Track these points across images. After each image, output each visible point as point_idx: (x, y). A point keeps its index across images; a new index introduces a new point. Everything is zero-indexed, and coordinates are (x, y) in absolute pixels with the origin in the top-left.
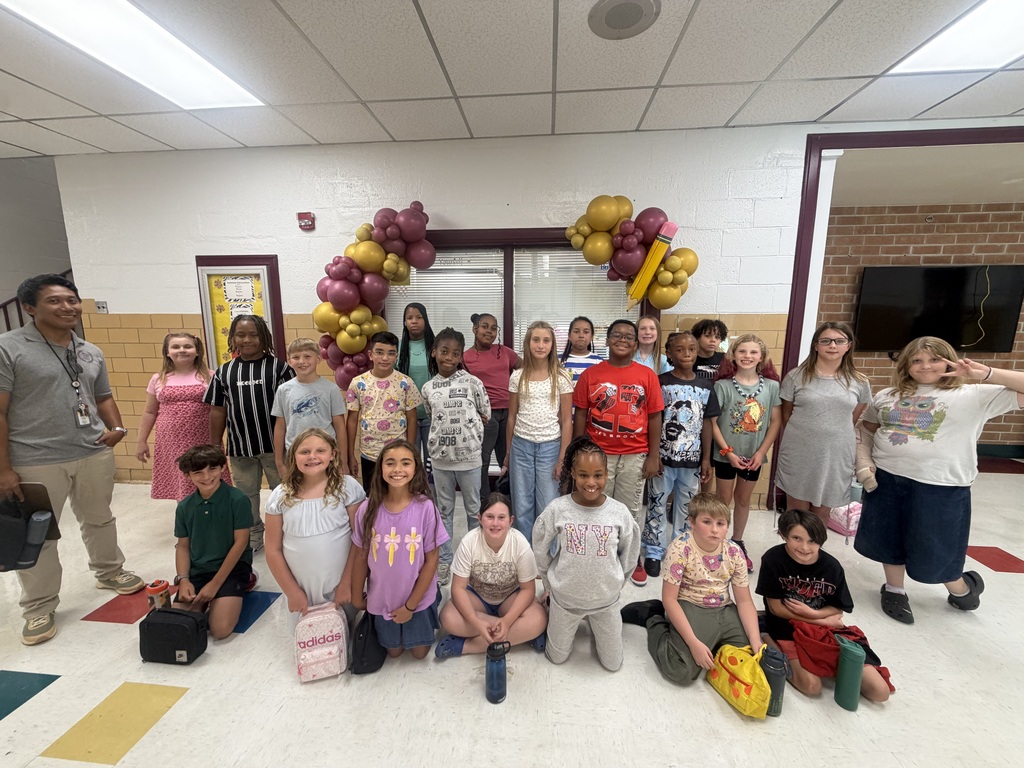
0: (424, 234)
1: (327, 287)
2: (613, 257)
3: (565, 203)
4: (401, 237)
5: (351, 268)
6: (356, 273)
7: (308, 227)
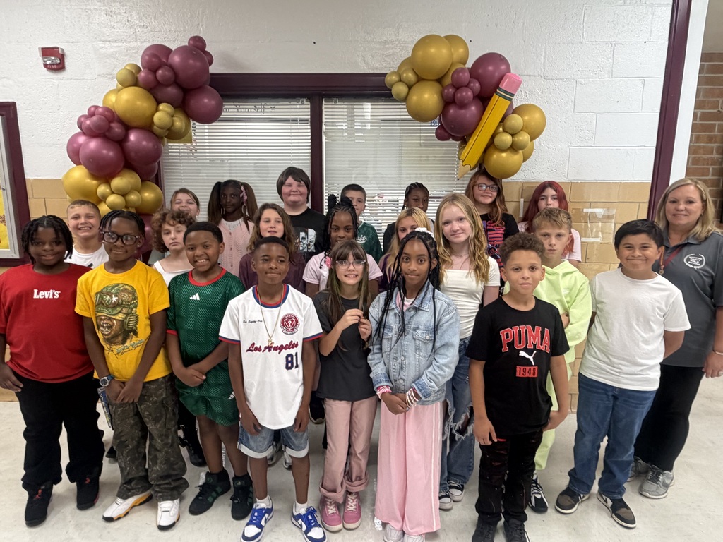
0: (207, 79)
1: (80, 146)
2: (444, 113)
6: (117, 128)
7: (55, 67)
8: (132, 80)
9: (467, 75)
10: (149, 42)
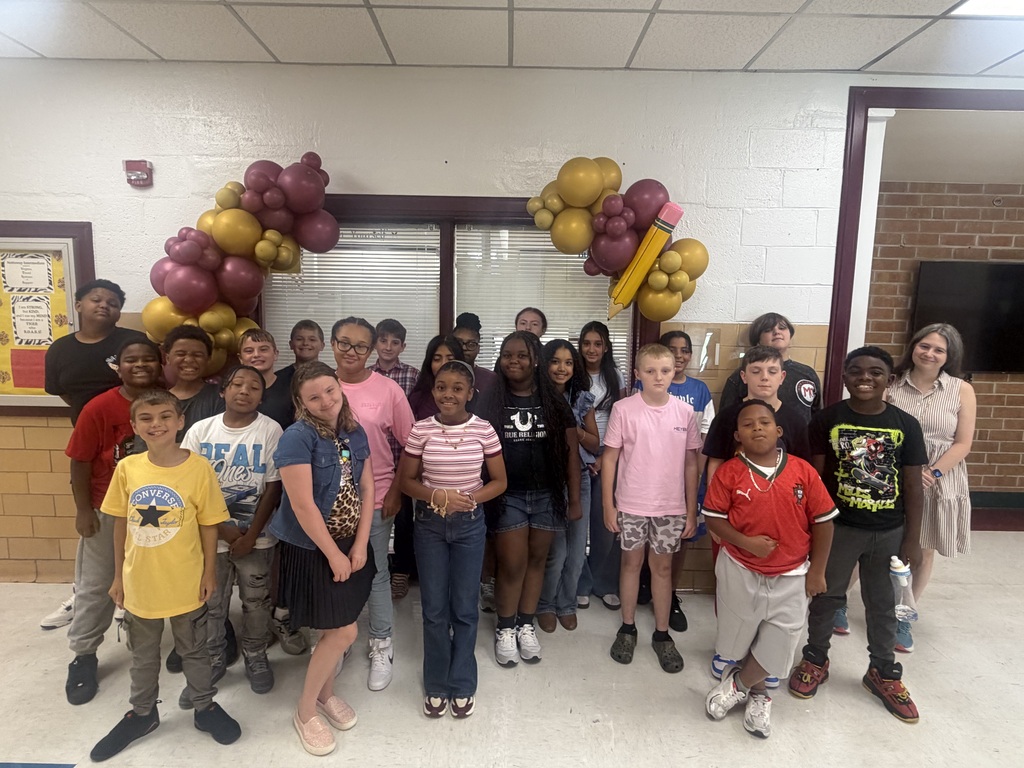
0: (321, 201)
1: (166, 273)
2: (593, 247)
5: (204, 248)
6: (212, 256)
7: (141, 183)
8: (234, 201)
9: (620, 203)
10: (253, 157)
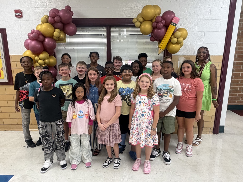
0: (71, 20)
1: (29, 43)
2: (153, 32)
3: (132, 7)
4: (61, 21)
5: (39, 35)
6: (41, 37)
7: (19, 16)
8: (46, 21)
9: (161, 18)
10: (51, 7)
